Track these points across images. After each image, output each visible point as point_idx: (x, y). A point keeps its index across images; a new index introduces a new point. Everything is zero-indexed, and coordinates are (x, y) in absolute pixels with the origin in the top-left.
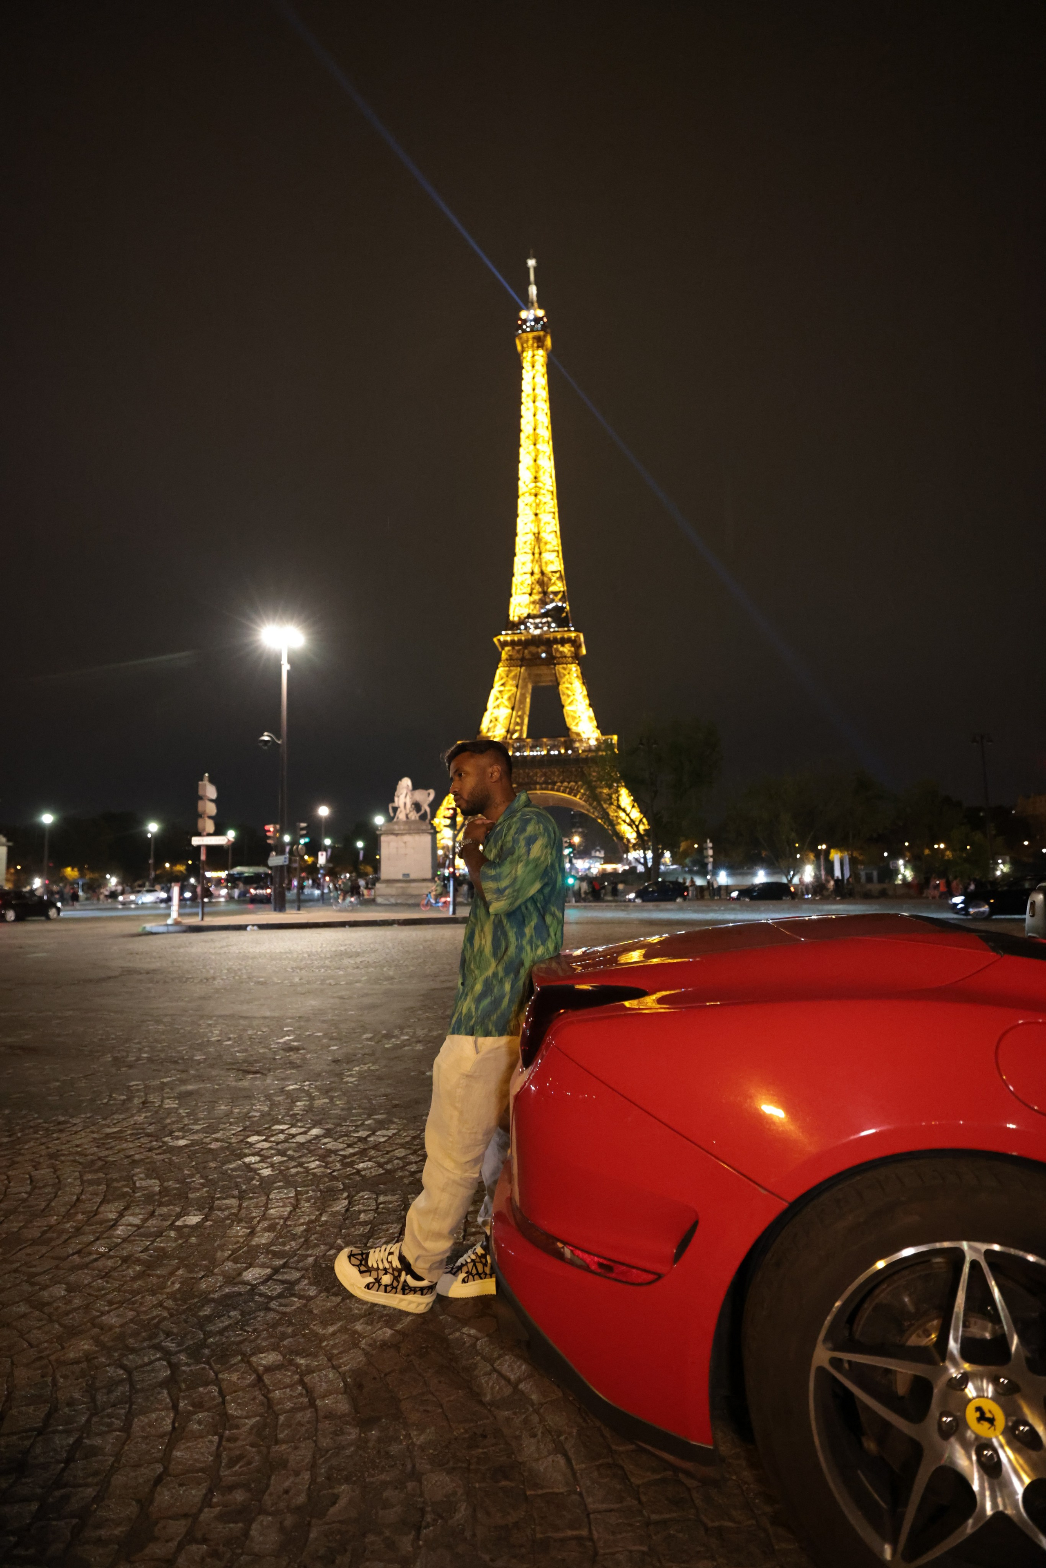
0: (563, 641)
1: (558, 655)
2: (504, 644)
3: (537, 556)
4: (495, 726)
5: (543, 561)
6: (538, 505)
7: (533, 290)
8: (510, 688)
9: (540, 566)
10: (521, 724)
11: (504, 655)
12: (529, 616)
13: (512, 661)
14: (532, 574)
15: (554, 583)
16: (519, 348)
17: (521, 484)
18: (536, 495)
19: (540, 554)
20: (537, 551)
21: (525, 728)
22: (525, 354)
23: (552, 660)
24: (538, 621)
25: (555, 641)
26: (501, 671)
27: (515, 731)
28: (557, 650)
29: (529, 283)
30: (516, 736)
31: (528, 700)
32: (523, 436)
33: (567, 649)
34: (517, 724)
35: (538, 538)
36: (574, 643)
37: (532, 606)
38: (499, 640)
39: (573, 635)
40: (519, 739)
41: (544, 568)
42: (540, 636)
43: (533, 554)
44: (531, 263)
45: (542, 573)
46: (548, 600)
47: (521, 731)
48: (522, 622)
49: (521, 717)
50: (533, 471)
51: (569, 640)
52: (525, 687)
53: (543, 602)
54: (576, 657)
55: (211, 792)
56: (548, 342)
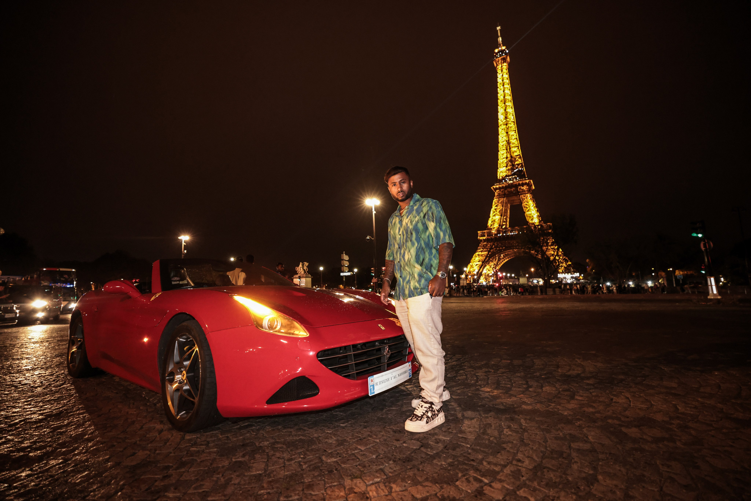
0: (523, 185)
1: (521, 191)
2: (496, 189)
3: (508, 150)
4: (494, 224)
5: (512, 152)
6: (508, 128)
7: (500, 39)
8: (500, 207)
9: (510, 154)
10: (506, 222)
11: (496, 194)
12: (506, 176)
13: (500, 196)
14: (507, 158)
15: (518, 160)
16: (495, 65)
17: (499, 121)
18: (506, 125)
19: (510, 149)
20: (508, 148)
21: (508, 223)
22: (498, 67)
23: (518, 193)
24: (510, 177)
25: (519, 185)
26: (495, 200)
27: (503, 225)
28: (520, 189)
29: (498, 37)
30: (504, 227)
31: (509, 211)
32: (499, 101)
33: (525, 188)
34: (504, 222)
35: (508, 143)
36: (528, 185)
37: (507, 172)
38: (493, 188)
39: (527, 181)
40: (506, 228)
41: (512, 154)
42: (512, 183)
43: (507, 150)
44: (498, 28)
45: (511, 157)
46: (515, 168)
47: (506, 225)
48: (504, 178)
49: (506, 219)
50: (504, 114)
51: (526, 184)
52: (506, 206)
53: (512, 169)
54: (530, 191)
55: (346, 257)
56: (508, 59)
